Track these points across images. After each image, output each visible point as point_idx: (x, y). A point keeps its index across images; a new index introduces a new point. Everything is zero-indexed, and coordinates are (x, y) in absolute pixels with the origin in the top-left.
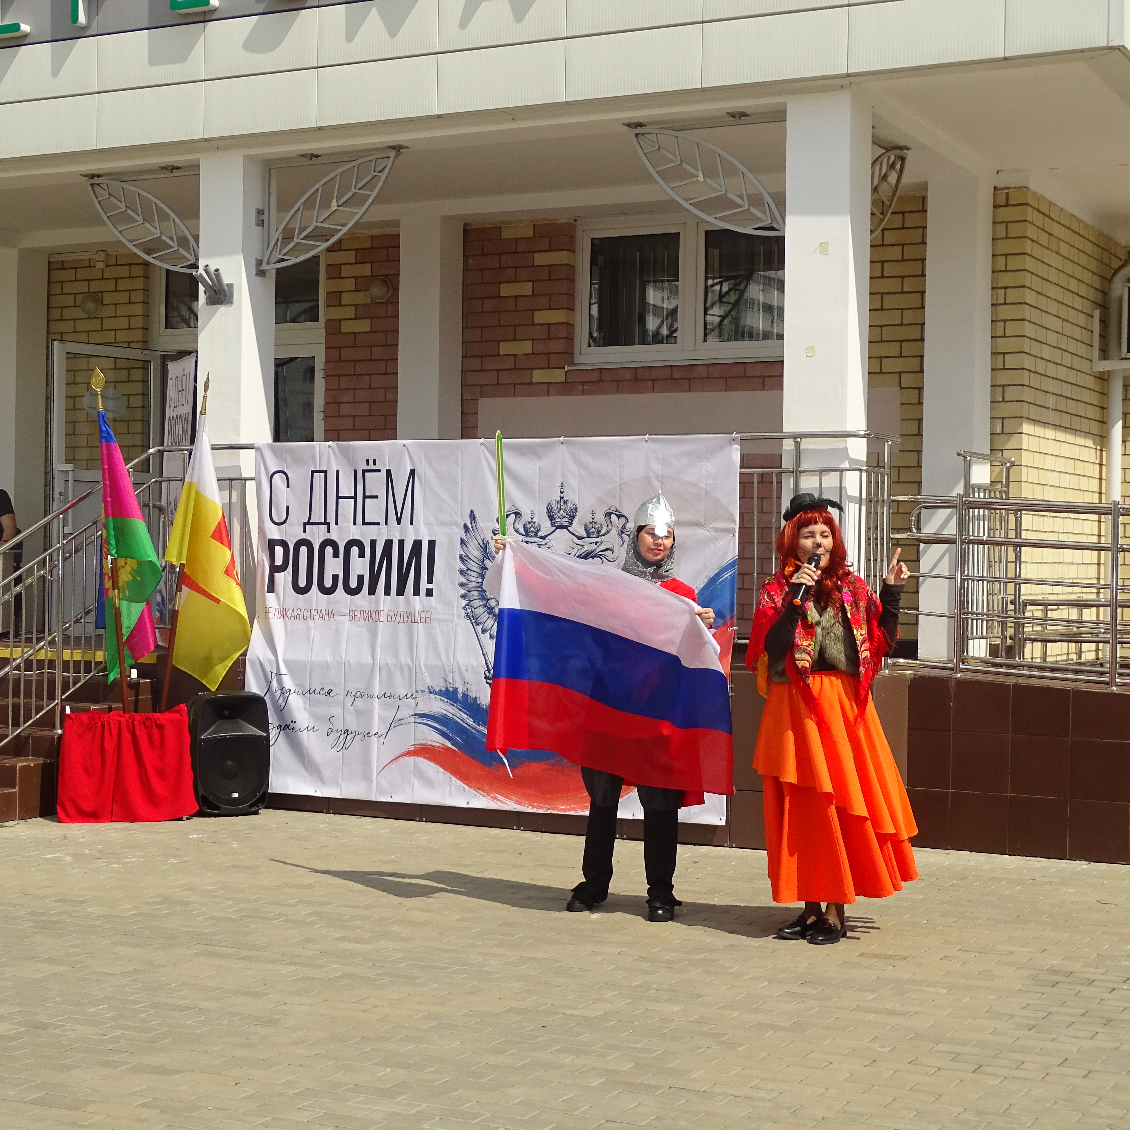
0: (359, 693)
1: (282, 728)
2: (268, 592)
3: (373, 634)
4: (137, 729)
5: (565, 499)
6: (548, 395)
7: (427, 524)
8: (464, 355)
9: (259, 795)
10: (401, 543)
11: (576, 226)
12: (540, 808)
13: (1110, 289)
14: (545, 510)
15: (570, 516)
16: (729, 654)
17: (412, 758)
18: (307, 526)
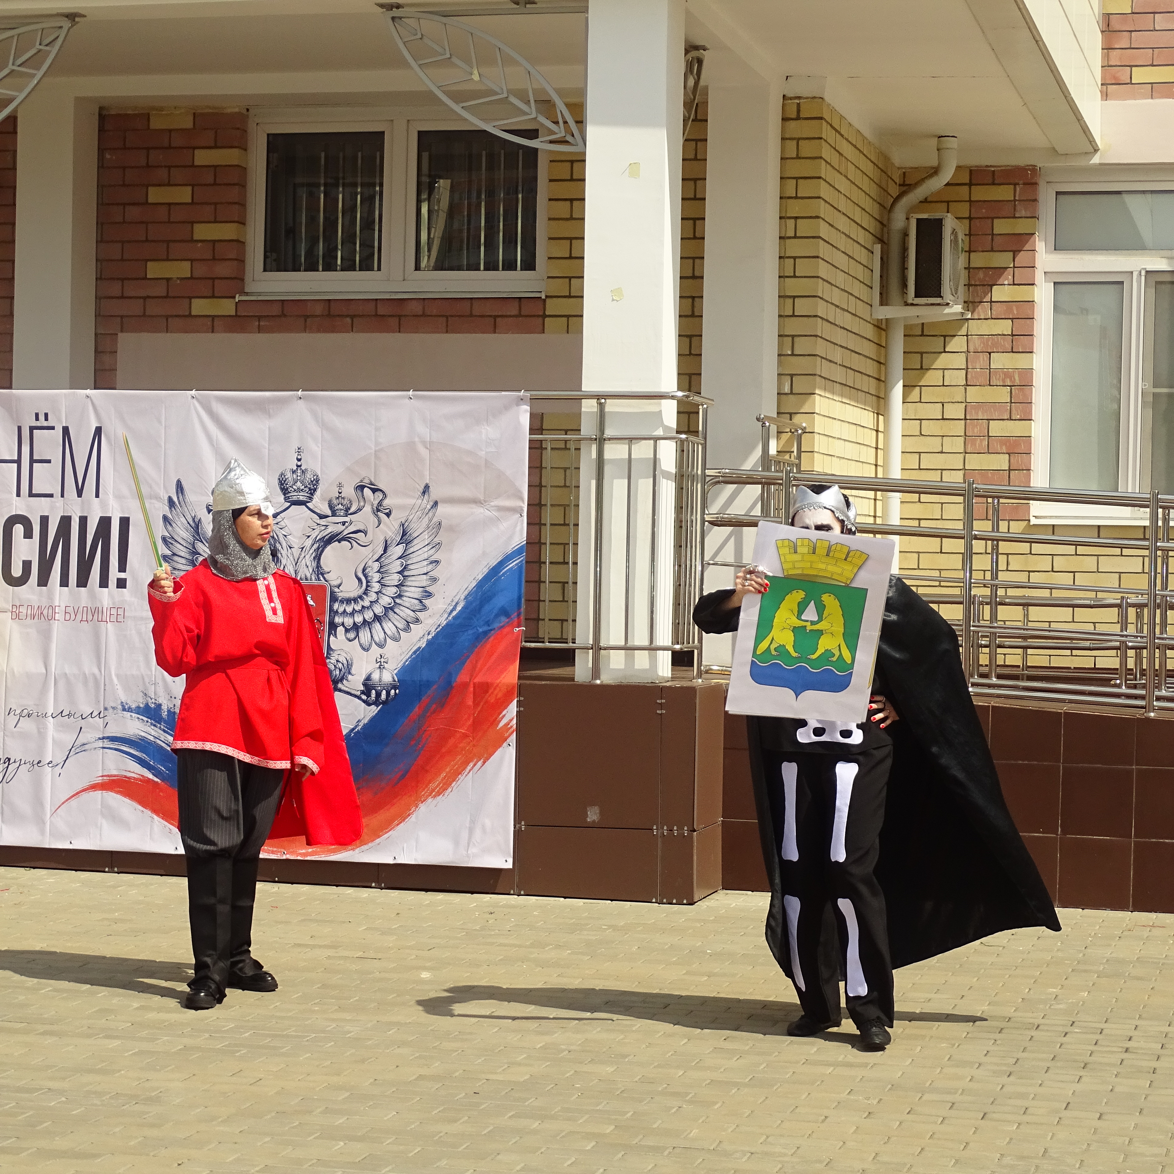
0: (25, 712)
3: (46, 636)
5: (303, 468)
6: (213, 332)
7: (119, 497)
8: (99, 276)
10: (83, 520)
11: (247, 116)
12: (273, 852)
13: (889, 219)
14: (276, 482)
15: (310, 489)
16: (514, 661)
17: (98, 794)
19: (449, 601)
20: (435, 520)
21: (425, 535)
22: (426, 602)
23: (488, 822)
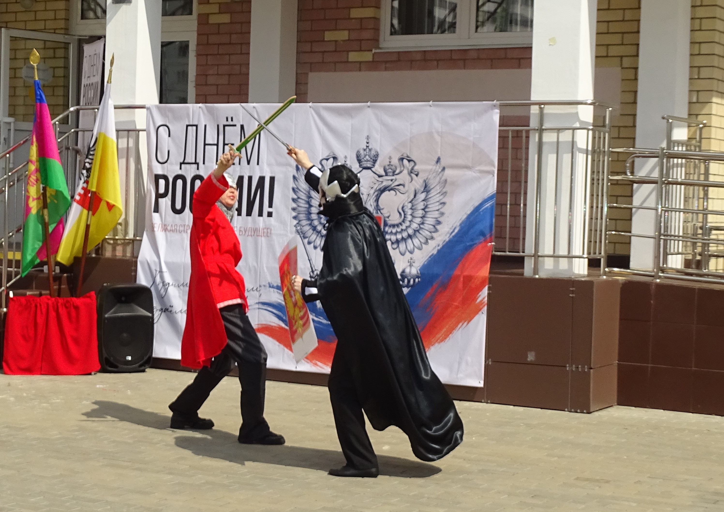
1: (163, 310)
2: (154, 212)
4: (60, 310)
5: (370, 147)
6: (360, 71)
7: (269, 165)
8: (299, 40)
9: (145, 358)
10: (250, 178)
14: (355, 156)
15: (373, 160)
16: (487, 263)
18: (183, 165)
19: (450, 226)
20: (443, 178)
21: (438, 187)
22: (438, 227)
23: (469, 359)
